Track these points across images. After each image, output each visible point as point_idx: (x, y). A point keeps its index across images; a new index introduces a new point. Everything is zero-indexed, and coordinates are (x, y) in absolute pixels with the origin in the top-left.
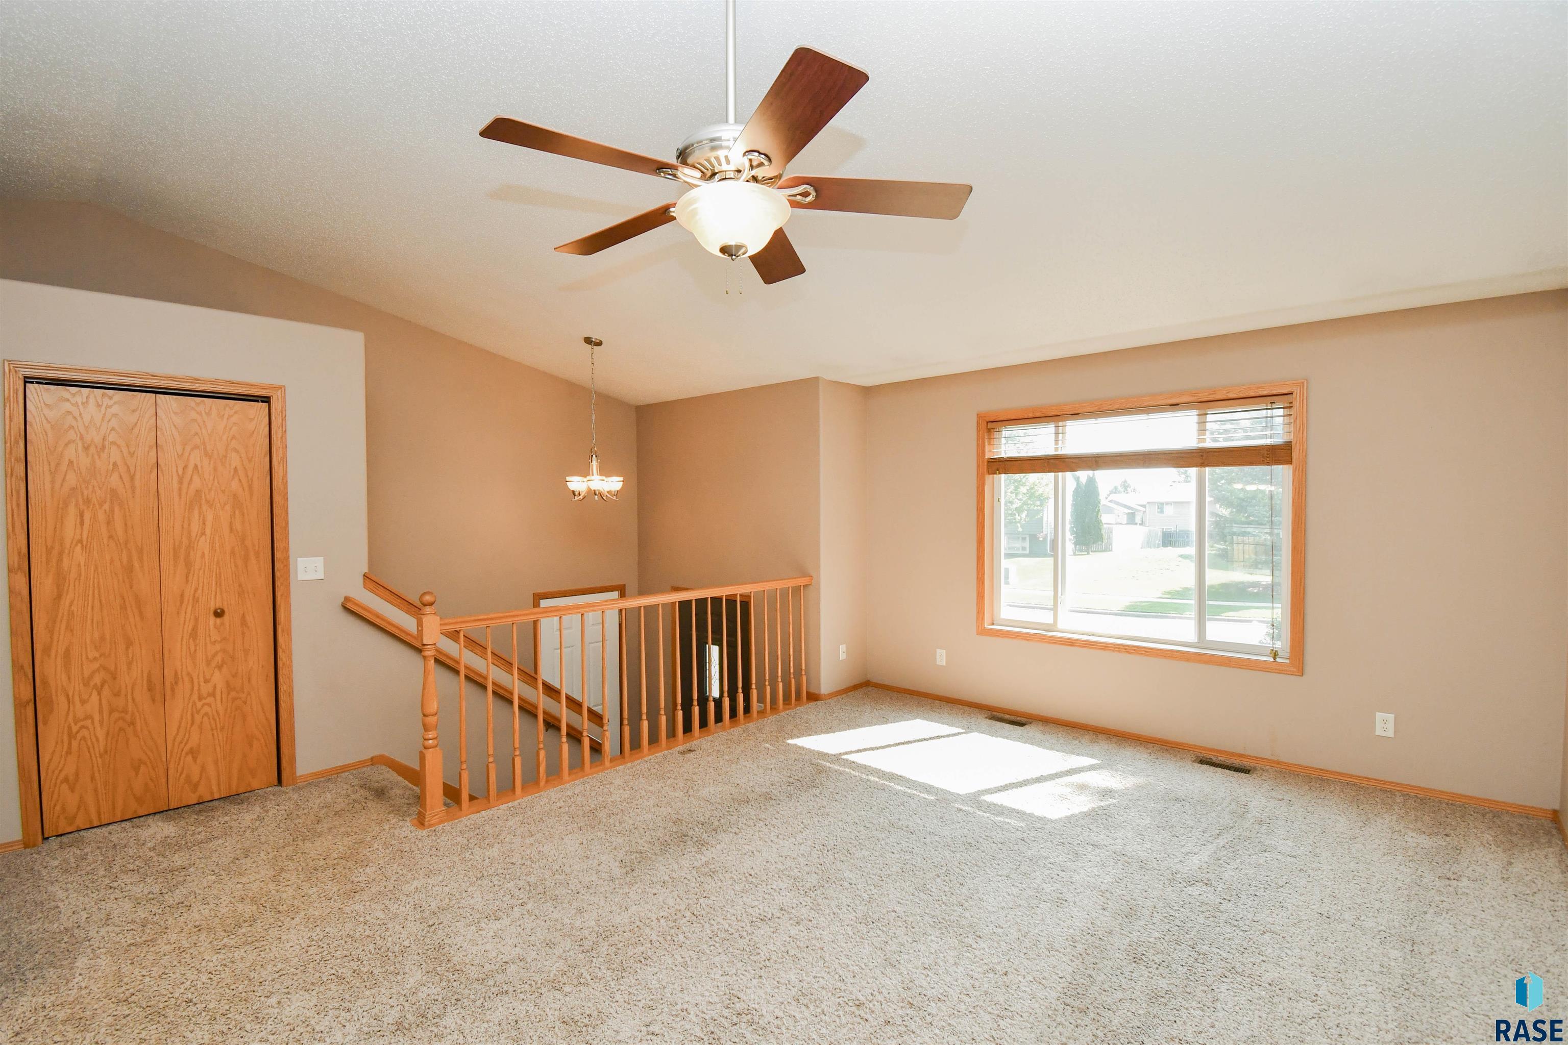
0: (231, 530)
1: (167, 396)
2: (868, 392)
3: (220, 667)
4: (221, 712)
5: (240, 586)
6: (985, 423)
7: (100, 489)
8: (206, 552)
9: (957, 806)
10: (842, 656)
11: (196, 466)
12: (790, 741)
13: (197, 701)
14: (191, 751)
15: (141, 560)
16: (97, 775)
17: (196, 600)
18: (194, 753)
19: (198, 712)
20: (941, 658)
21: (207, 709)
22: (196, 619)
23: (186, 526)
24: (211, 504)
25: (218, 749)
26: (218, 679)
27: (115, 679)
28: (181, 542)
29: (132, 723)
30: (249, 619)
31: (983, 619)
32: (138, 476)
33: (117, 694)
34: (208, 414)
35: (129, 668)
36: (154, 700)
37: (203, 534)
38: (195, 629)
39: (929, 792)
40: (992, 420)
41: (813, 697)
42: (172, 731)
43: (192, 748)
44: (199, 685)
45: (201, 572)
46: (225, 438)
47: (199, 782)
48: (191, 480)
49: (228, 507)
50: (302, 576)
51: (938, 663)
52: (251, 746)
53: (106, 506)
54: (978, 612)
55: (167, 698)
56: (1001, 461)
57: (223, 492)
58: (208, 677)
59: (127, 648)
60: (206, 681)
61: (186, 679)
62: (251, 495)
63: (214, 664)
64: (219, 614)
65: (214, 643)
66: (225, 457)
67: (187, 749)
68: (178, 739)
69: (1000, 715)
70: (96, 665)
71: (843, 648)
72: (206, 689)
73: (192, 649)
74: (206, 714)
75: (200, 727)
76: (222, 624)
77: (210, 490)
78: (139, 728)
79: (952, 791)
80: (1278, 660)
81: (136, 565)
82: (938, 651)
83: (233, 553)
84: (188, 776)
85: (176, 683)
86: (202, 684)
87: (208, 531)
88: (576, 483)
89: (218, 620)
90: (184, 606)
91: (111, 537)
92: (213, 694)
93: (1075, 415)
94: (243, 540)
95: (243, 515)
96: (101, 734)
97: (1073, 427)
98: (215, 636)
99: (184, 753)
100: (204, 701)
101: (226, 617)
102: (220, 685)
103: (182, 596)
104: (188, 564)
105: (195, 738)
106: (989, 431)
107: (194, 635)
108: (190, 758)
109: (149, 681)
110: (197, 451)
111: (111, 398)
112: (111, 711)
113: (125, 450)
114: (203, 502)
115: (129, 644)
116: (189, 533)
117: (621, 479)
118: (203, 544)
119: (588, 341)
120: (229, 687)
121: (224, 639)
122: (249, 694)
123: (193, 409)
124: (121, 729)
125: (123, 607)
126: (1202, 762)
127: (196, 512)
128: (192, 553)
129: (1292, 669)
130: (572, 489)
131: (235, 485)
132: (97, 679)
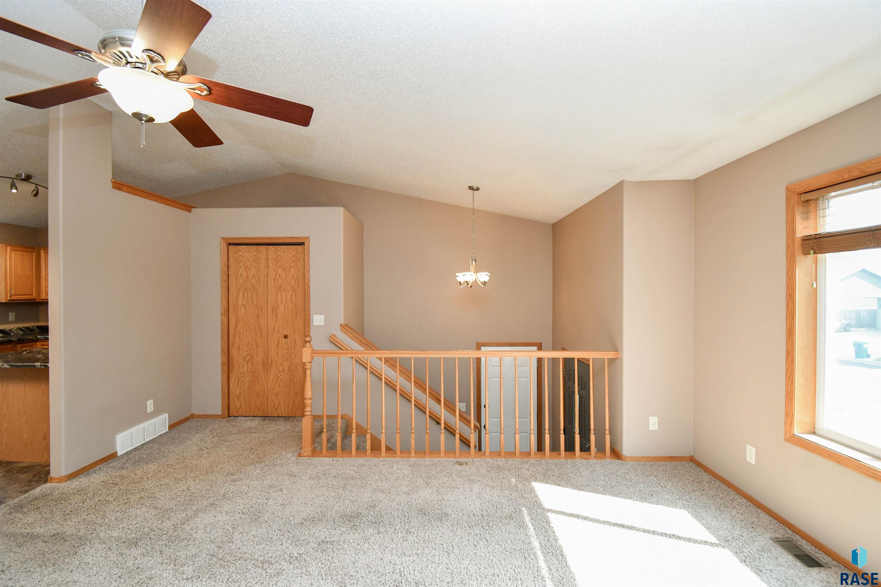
0: (291, 302)
1: (271, 246)
3: (286, 360)
4: (286, 380)
5: (294, 326)
7: (250, 284)
8: (283, 311)
11: (280, 275)
13: (278, 373)
14: (276, 394)
15: (261, 313)
16: (246, 396)
17: (279, 331)
18: (277, 395)
19: (278, 378)
20: (751, 455)
21: (281, 377)
22: (279, 339)
23: (276, 299)
24: (285, 291)
25: (285, 395)
26: (286, 365)
27: (252, 359)
28: (274, 306)
29: (257, 378)
30: (297, 341)
31: (792, 424)
32: (261, 280)
33: (253, 365)
34: (284, 252)
35: (257, 355)
36: (264, 371)
37: (282, 303)
38: (278, 343)
41: (616, 454)
42: (270, 385)
43: (276, 393)
44: (279, 366)
45: (281, 319)
46: (290, 261)
47: (278, 408)
48: (278, 280)
49: (290, 292)
50: (315, 324)
51: (748, 459)
52: (296, 397)
53: (251, 291)
54: (787, 415)
55: (269, 370)
57: (289, 285)
58: (282, 364)
59: (256, 348)
60: (282, 365)
61: (275, 363)
62: (299, 286)
63: (284, 358)
64: (286, 337)
65: (285, 349)
66: (290, 270)
67: (274, 392)
68: (272, 388)
70: (247, 353)
72: (281, 369)
73: (277, 351)
74: (281, 379)
75: (279, 384)
76: (288, 341)
77: (284, 284)
78: (259, 380)
81: (260, 314)
82: (748, 447)
83: (292, 311)
84: (274, 405)
85: (272, 364)
86: (280, 366)
87: (283, 302)
88: (462, 277)
89: (286, 340)
90: (275, 333)
91: (252, 303)
92: (283, 371)
94: (295, 306)
95: (295, 294)
96: (247, 380)
98: (285, 347)
99: (273, 394)
100: (280, 374)
101: (289, 338)
102: (286, 369)
103: (274, 328)
104: (277, 316)
105: (277, 389)
107: (278, 345)
108: (275, 397)
109: (263, 362)
110: (280, 268)
111: (253, 249)
112: (251, 372)
113: (257, 269)
114: (282, 290)
115: (257, 346)
116: (277, 302)
117: (486, 273)
118: (282, 307)
119: (471, 188)
120: (289, 370)
121: (288, 348)
122: (296, 373)
123: (279, 250)
124: (254, 380)
125: (256, 331)
127: (279, 294)
128: (278, 311)
130: (459, 281)
131: (293, 281)
132: (247, 359)
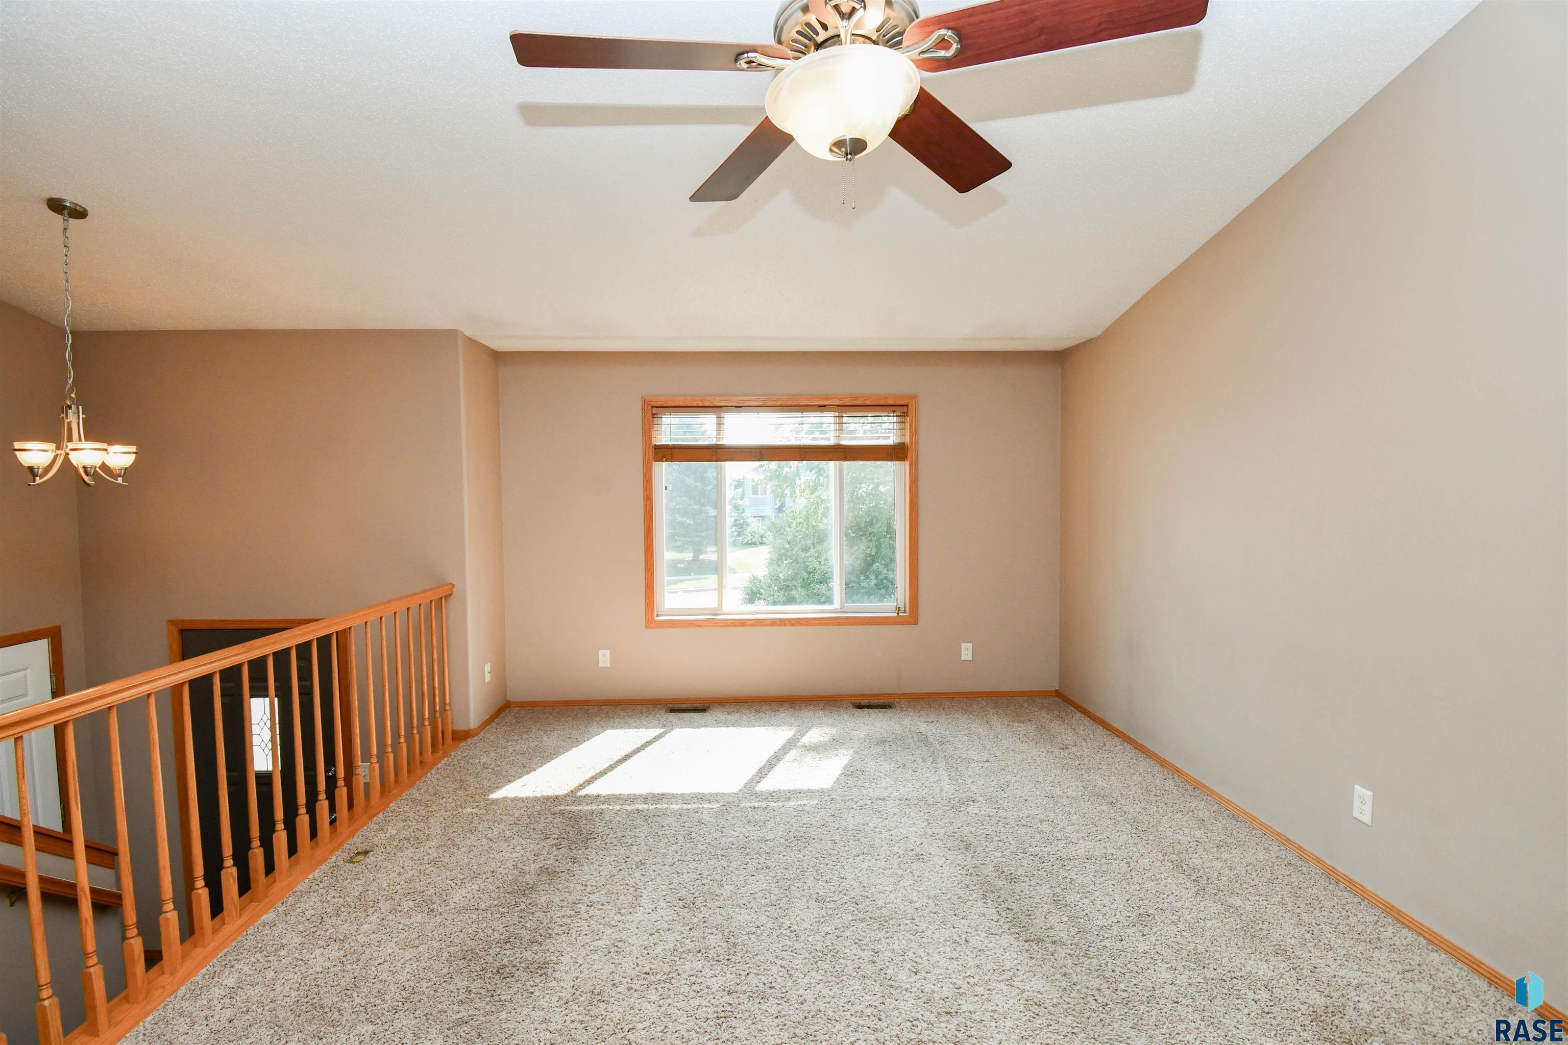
2: (499, 358)
6: (650, 407)
9: (748, 805)
10: (488, 678)
12: (495, 796)
20: (604, 659)
31: (654, 612)
39: (710, 802)
40: (659, 404)
41: (461, 736)
51: (601, 665)
54: (647, 605)
56: (666, 447)
69: (677, 706)
71: (488, 667)
79: (725, 792)
80: (900, 614)
82: (599, 653)
88: (29, 455)
93: (739, 407)
97: (731, 419)
106: (654, 415)
117: (133, 449)
126: (860, 707)
129: (911, 620)
